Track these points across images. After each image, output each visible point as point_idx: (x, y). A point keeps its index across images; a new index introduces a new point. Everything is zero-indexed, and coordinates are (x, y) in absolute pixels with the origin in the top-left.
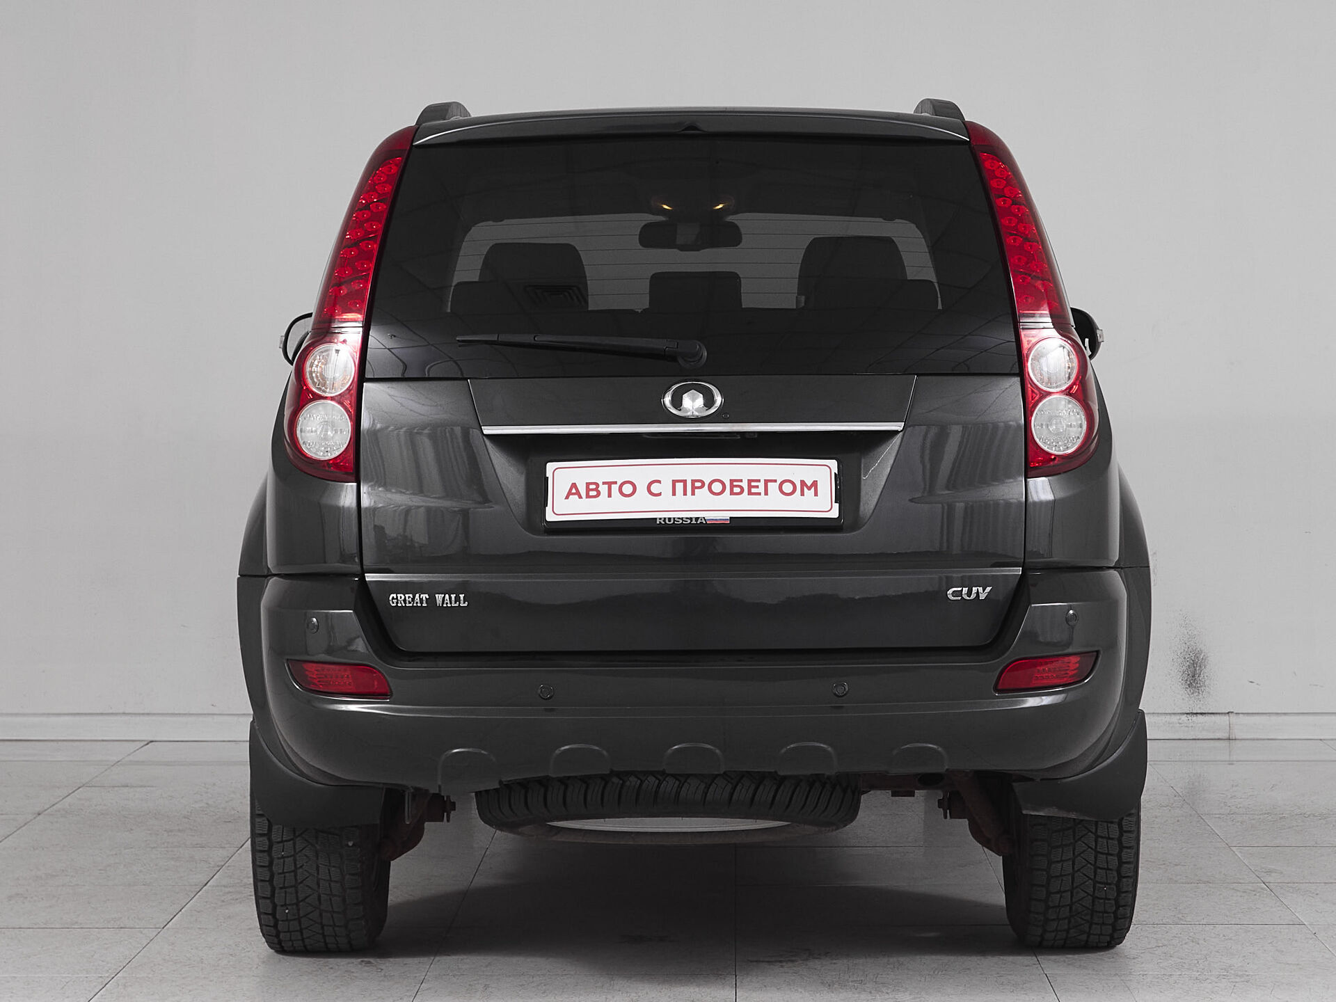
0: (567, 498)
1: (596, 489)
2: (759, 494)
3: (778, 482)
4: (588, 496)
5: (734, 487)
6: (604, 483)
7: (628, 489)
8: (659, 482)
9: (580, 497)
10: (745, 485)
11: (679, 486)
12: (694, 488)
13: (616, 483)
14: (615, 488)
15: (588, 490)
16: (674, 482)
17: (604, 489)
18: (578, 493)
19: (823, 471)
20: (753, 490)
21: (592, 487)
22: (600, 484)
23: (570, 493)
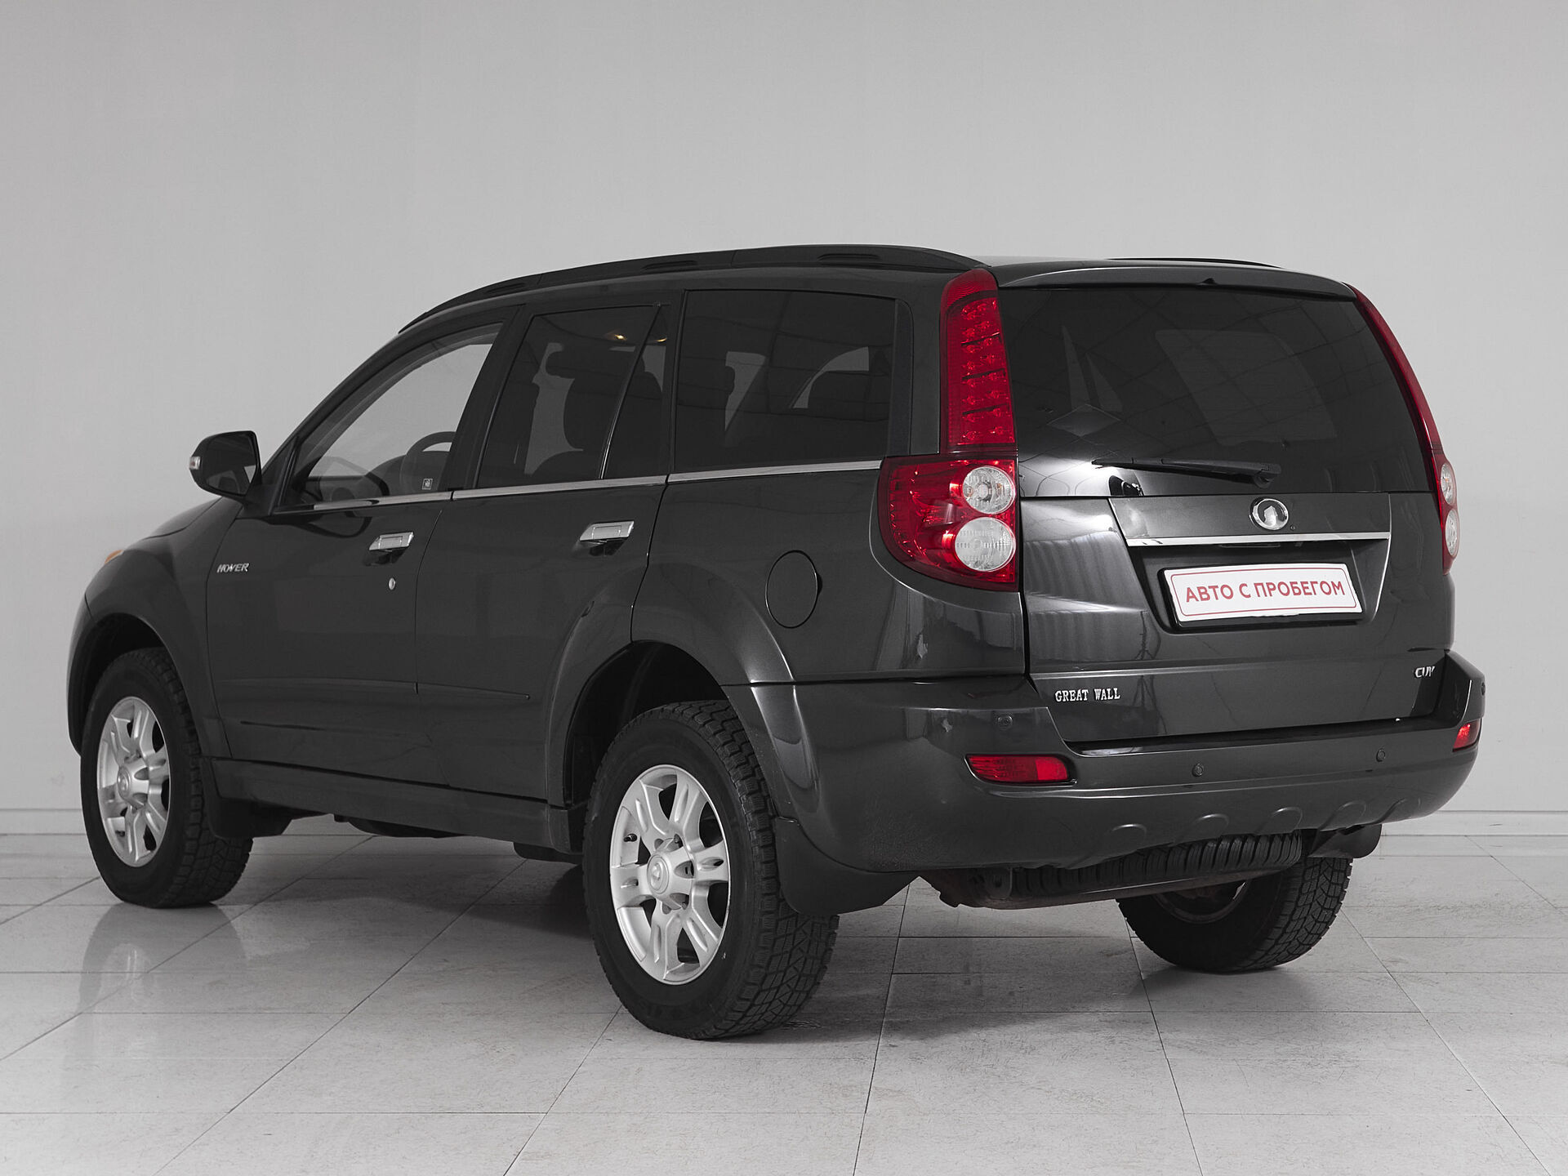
0: (1188, 601)
1: (1206, 593)
2: (1311, 594)
3: (1319, 583)
4: (1202, 599)
5: (1294, 588)
6: (1210, 587)
7: (1226, 592)
8: (1246, 585)
9: (1197, 600)
10: (1299, 585)
11: (1259, 587)
12: (1270, 590)
13: (1217, 587)
14: (1218, 591)
15: (1201, 594)
16: (1256, 585)
17: (1210, 592)
18: (1194, 596)
19: (1338, 573)
20: (1307, 591)
21: (1202, 591)
22: (1207, 588)
23: (1188, 598)
